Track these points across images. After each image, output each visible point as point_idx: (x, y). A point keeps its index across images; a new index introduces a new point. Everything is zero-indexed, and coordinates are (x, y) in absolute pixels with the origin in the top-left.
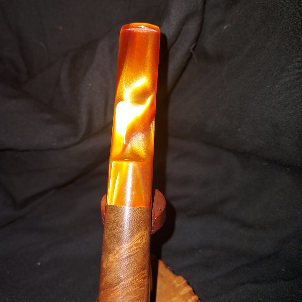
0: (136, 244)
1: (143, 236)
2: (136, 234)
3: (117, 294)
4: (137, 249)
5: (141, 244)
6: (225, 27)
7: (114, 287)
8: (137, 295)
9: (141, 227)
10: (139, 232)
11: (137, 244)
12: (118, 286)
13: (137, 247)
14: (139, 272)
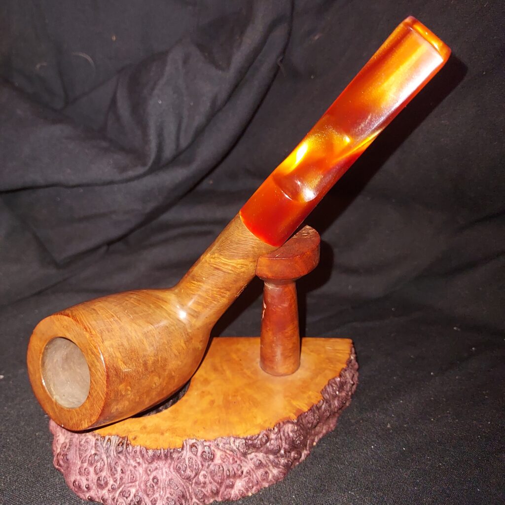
0: (233, 266)
1: (245, 265)
2: (239, 259)
3: (192, 287)
4: (231, 270)
5: (238, 270)
6: (316, 38)
7: (194, 281)
8: (206, 302)
9: (248, 256)
10: (244, 259)
11: (235, 267)
12: (196, 283)
13: (233, 269)
14: (220, 289)
